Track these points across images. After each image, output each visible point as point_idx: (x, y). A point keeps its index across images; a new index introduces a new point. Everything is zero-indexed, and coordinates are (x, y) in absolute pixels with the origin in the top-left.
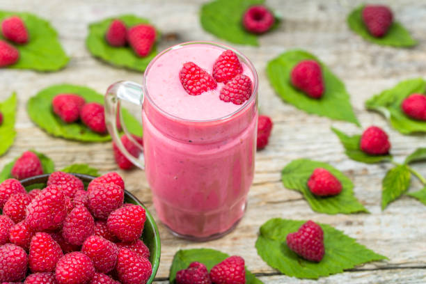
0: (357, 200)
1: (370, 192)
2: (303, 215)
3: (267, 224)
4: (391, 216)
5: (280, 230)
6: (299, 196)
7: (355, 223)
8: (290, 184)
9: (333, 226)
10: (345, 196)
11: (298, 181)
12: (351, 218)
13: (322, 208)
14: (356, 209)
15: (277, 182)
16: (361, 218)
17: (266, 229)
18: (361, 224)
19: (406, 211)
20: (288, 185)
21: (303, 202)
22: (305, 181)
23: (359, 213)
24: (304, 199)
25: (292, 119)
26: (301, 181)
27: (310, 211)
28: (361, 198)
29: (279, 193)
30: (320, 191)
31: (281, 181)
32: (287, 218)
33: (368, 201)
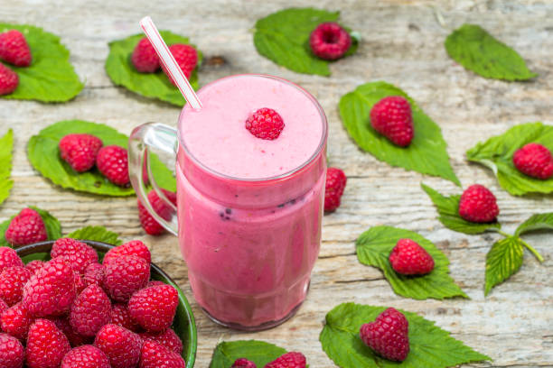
0: (453, 281)
1: (469, 271)
2: (384, 300)
3: (334, 311)
4: (496, 303)
5: (352, 318)
6: (379, 274)
7: (450, 312)
8: (367, 258)
9: (421, 315)
10: (438, 276)
11: (377, 255)
12: (444, 305)
13: (408, 292)
14: (451, 294)
15: (347, 255)
16: (457, 305)
17: (335, 316)
18: (457, 312)
19: (517, 296)
20: (364, 259)
21: (383, 282)
22: (387, 255)
23: (454, 298)
24: (384, 278)
25: (369, 172)
26: (381, 254)
27: (392, 294)
28: (458, 278)
29: (351, 270)
30: (406, 269)
31: (355, 254)
32: (363, 304)
33: (467, 283)
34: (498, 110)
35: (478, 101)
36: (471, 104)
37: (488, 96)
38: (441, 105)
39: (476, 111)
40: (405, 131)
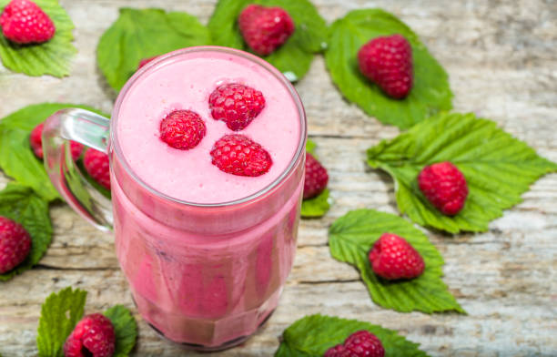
0: (446, 288)
1: (469, 275)
2: (359, 310)
3: (294, 326)
4: (499, 322)
5: (316, 335)
6: (354, 275)
7: (439, 331)
8: (342, 252)
9: (402, 334)
10: (428, 280)
11: (354, 248)
12: (433, 321)
13: (389, 300)
14: (443, 308)
15: (318, 246)
16: (450, 322)
17: (294, 333)
18: (449, 332)
19: (526, 313)
20: (337, 254)
21: (359, 285)
22: (366, 248)
23: (446, 312)
24: (361, 280)
25: (355, 131)
26: (359, 248)
27: (369, 302)
28: (454, 284)
29: (321, 266)
30: (388, 272)
31: (327, 245)
32: (331, 315)
33: (465, 292)
34: (522, 53)
35: (499, 37)
36: (489, 42)
37: (511, 32)
38: (451, 42)
39: (495, 51)
40: (402, 81)
